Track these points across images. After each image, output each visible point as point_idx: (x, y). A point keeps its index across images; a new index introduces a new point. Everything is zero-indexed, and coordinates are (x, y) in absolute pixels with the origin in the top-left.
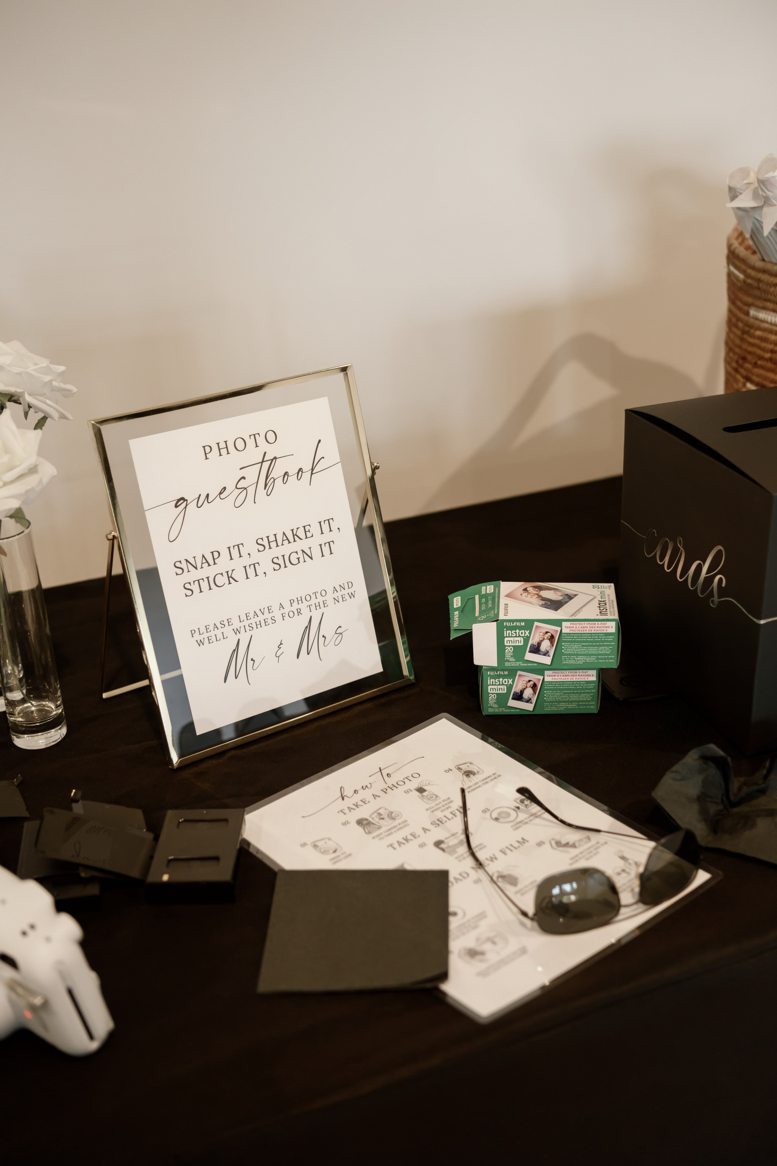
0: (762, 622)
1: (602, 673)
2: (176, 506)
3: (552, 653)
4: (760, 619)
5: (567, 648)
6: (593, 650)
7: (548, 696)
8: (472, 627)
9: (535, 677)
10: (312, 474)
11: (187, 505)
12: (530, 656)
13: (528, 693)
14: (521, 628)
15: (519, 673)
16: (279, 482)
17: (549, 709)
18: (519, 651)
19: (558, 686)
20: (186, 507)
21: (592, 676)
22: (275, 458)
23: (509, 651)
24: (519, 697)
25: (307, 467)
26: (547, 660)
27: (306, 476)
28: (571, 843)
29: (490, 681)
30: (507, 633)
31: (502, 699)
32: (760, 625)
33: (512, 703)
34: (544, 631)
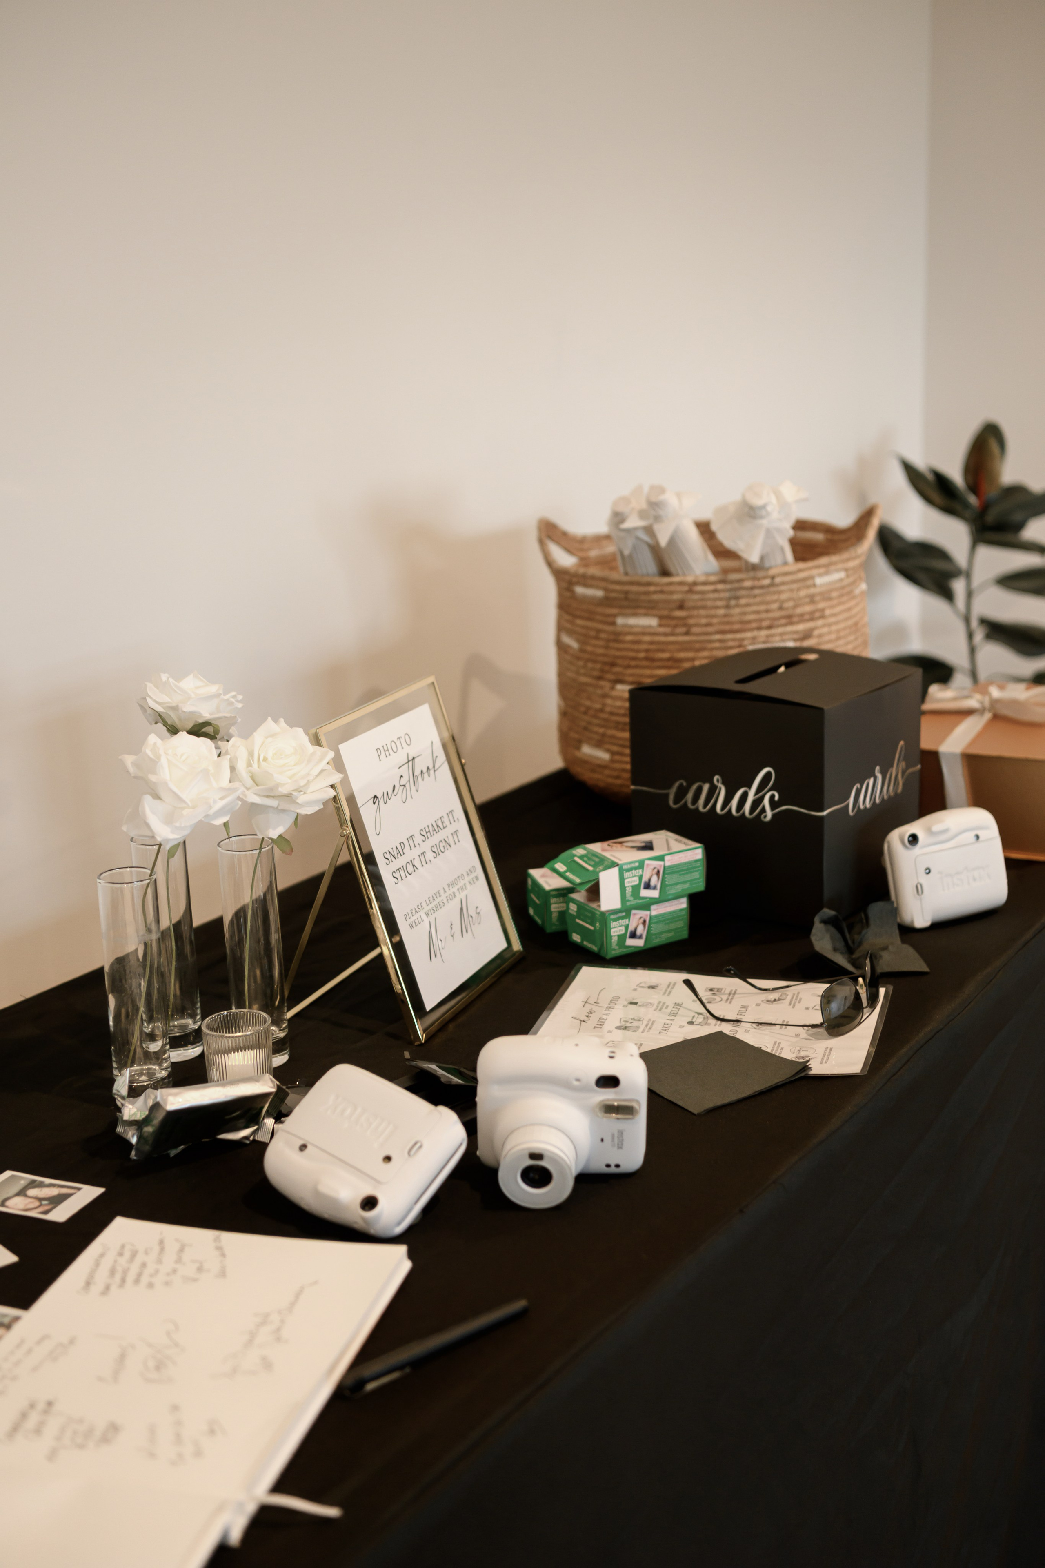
0: (825, 813)
1: (693, 898)
2: (374, 803)
3: (659, 887)
4: (822, 810)
5: (670, 880)
6: (687, 877)
7: (656, 929)
8: (598, 876)
9: (645, 914)
10: (435, 771)
11: (379, 802)
12: (645, 893)
13: (640, 930)
14: (635, 868)
15: (633, 912)
16: (420, 778)
17: (657, 941)
18: (636, 889)
19: (661, 919)
20: (379, 804)
21: (683, 904)
22: (414, 758)
23: (629, 890)
24: (633, 935)
25: (431, 767)
26: (655, 894)
27: (432, 772)
28: (777, 999)
29: (613, 924)
30: (626, 875)
31: (622, 938)
32: (822, 818)
33: (630, 942)
34: (652, 867)
